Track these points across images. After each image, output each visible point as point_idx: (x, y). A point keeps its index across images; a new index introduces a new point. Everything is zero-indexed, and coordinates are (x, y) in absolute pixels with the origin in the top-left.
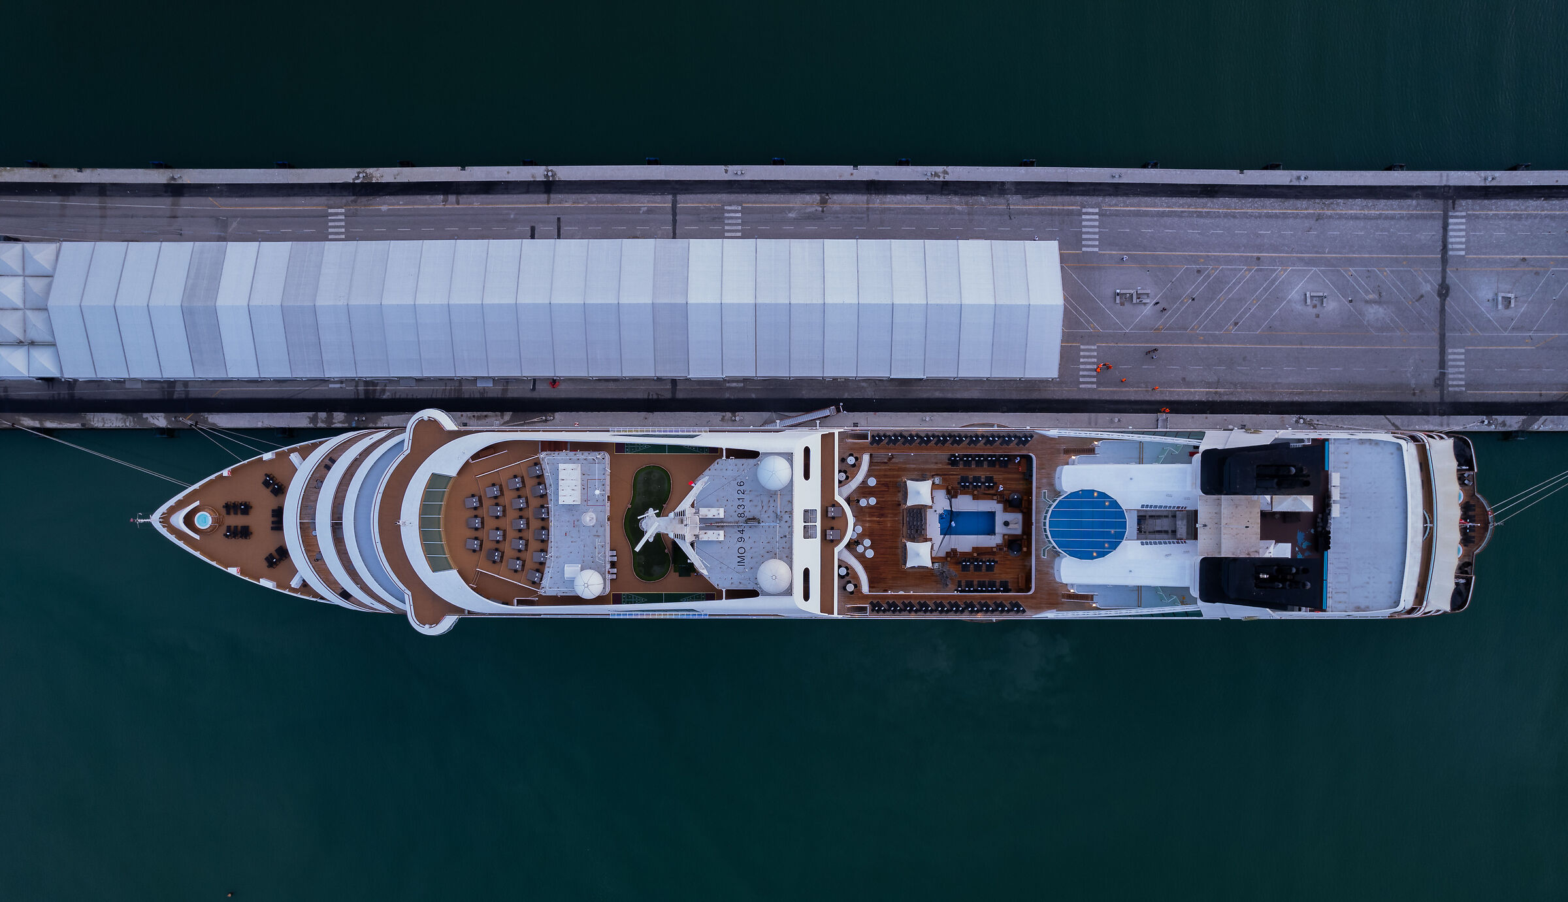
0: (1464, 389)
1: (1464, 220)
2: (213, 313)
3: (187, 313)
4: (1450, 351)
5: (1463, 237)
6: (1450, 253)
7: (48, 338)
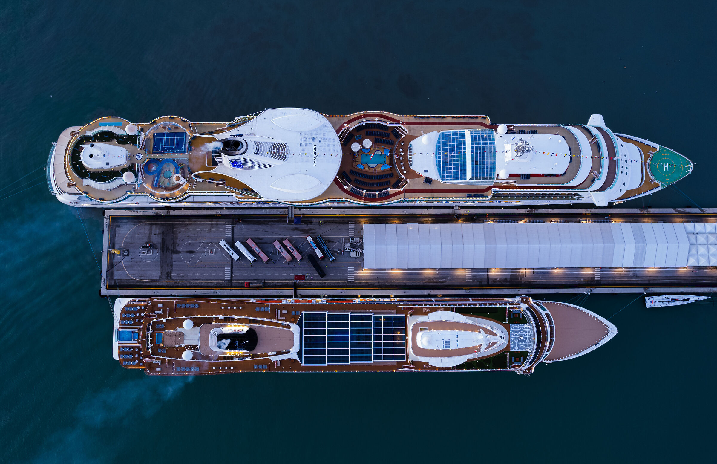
0: (226, 223)
1: (225, 279)
2: (637, 242)
3: (645, 242)
4: (230, 236)
5: (226, 273)
6: (230, 268)
7: (689, 235)
